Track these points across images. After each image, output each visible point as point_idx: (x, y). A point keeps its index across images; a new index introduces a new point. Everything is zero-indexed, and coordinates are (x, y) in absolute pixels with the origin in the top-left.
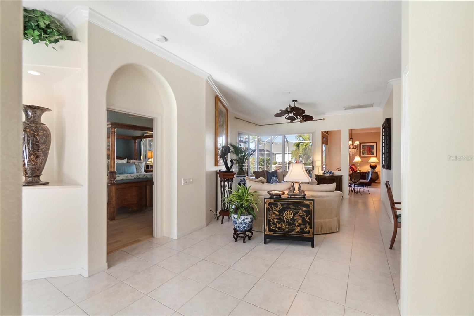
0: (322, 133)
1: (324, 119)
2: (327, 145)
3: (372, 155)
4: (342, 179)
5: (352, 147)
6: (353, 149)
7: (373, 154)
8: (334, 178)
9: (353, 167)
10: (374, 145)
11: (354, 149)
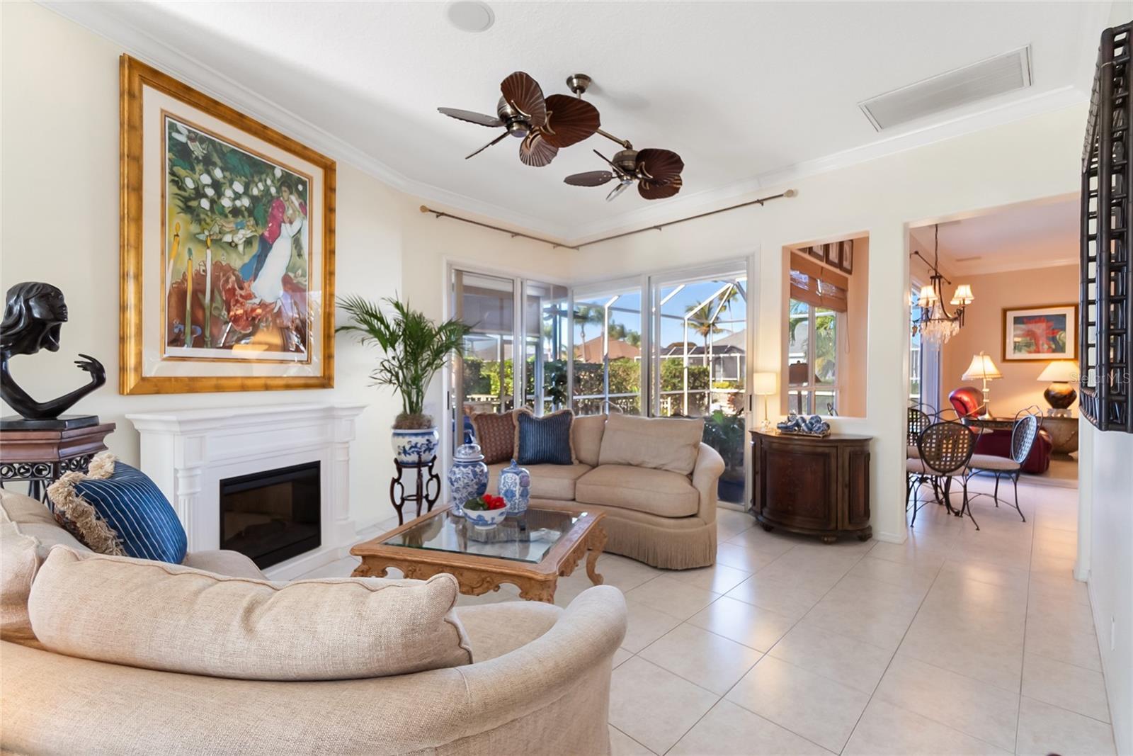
0: (793, 254)
1: (790, 193)
2: (844, 315)
3: (1054, 351)
4: (869, 454)
5: (938, 314)
6: (942, 320)
7: (1060, 348)
8: (827, 450)
9: (965, 398)
10: (1064, 316)
11: (947, 323)
